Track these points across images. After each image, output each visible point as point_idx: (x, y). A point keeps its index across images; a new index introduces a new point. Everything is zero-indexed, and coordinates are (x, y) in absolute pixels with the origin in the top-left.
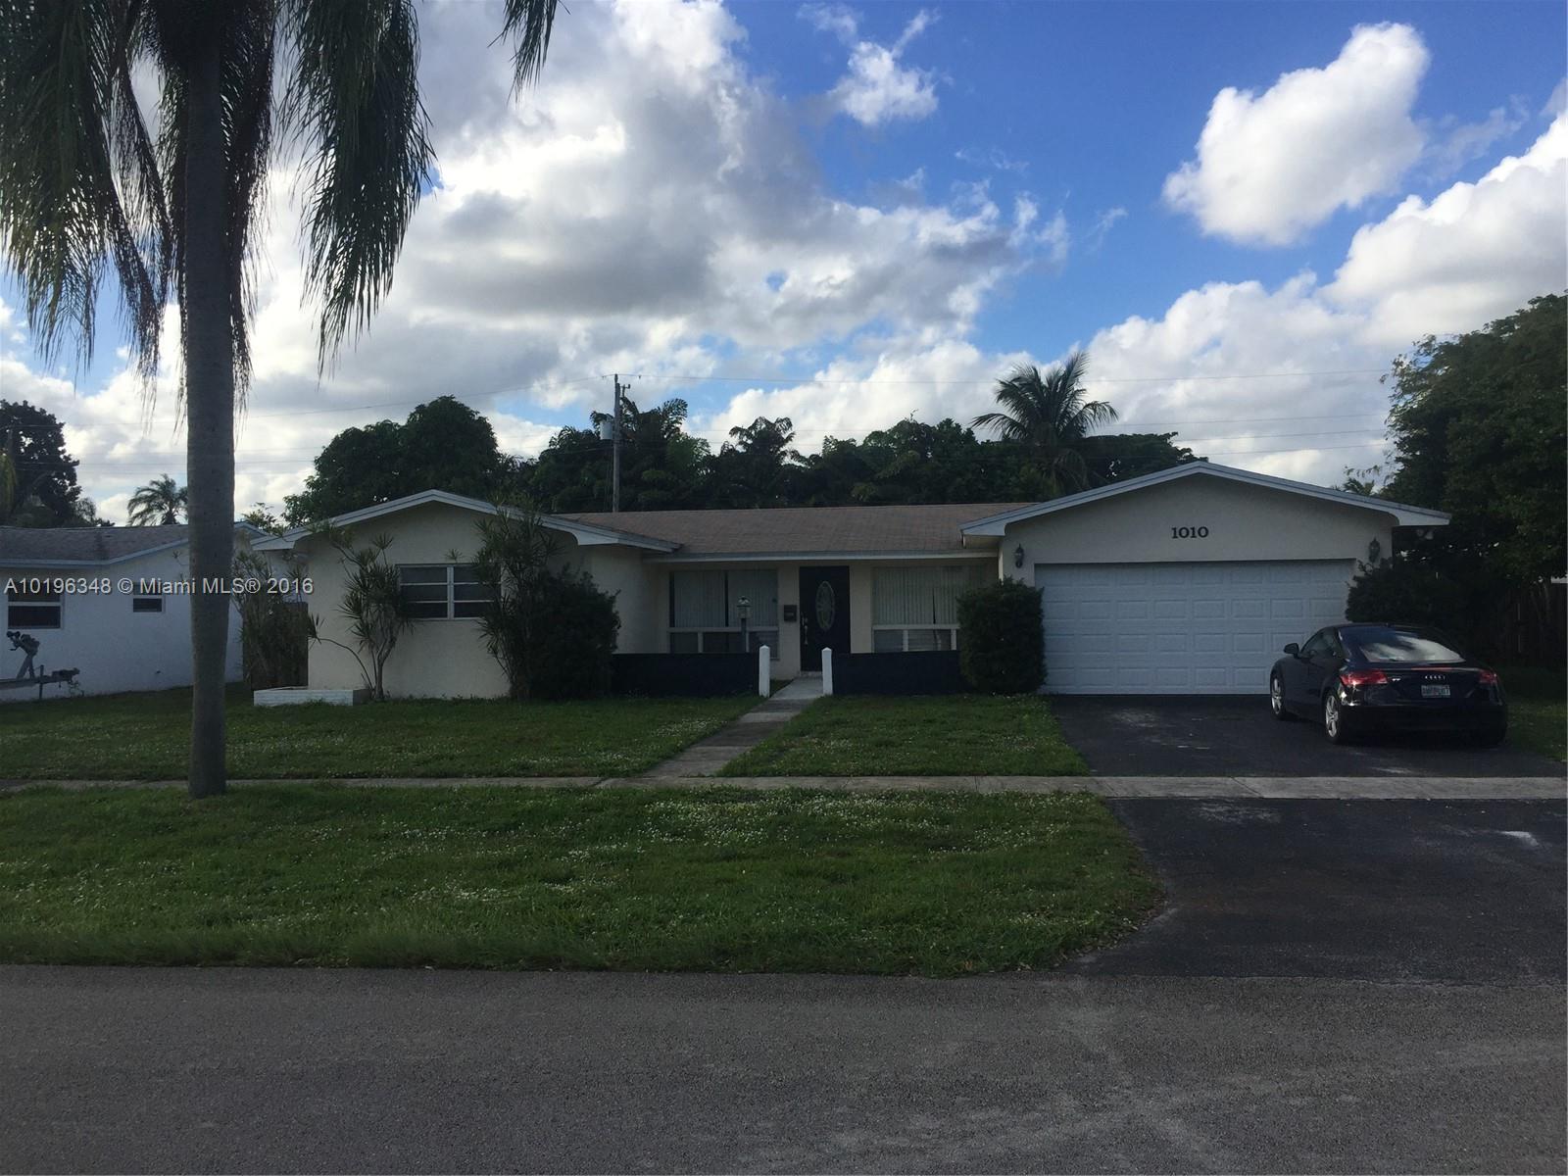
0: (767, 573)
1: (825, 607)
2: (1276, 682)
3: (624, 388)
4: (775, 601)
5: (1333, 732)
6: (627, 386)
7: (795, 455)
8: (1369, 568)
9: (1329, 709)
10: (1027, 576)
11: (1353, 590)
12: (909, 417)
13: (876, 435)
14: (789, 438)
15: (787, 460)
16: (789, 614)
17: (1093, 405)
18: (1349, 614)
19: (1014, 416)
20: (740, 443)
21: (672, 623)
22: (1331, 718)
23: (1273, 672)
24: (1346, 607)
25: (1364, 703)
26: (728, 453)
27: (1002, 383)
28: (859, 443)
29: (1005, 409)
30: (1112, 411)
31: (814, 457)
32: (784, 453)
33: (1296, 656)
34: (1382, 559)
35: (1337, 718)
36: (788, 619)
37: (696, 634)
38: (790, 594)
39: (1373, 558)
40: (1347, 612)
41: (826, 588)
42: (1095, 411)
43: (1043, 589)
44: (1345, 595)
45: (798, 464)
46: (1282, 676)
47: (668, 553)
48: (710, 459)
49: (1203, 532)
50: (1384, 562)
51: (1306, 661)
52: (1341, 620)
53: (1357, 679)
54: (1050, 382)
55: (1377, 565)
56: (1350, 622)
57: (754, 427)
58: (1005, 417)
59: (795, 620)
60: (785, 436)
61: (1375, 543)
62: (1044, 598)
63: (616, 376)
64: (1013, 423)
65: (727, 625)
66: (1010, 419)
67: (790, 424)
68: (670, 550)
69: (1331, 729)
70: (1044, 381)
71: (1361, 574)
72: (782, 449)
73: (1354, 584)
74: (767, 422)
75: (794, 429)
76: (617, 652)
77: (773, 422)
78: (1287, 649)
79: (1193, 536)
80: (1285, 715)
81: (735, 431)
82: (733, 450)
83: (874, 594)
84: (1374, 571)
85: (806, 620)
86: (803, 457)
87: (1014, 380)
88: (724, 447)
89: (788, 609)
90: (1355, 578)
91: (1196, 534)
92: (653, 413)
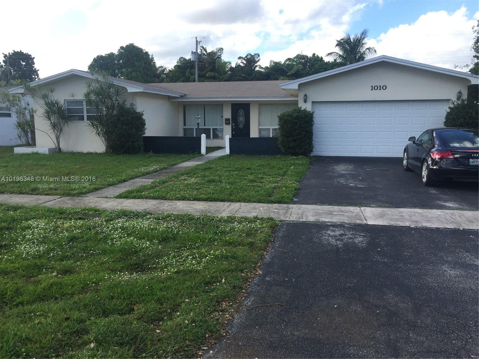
0: (218, 106)
1: (242, 119)
2: (406, 154)
3: (199, 42)
4: (222, 117)
5: (424, 180)
6: (200, 41)
7: (261, 67)
8: (455, 103)
9: (424, 169)
10: (307, 107)
11: (448, 113)
12: (301, 53)
13: (289, 59)
14: (258, 61)
15: (257, 69)
16: (227, 122)
17: (369, 49)
18: (446, 123)
19: (341, 53)
20: (241, 62)
21: (185, 125)
22: (424, 173)
23: (405, 149)
24: (444, 120)
25: (440, 167)
26: (238, 66)
27: (337, 41)
28: (283, 62)
29: (337, 50)
30: (375, 51)
31: (267, 68)
32: (257, 66)
33: (414, 142)
34: (462, 99)
35: (427, 173)
36: (226, 124)
37: (193, 129)
38: (228, 114)
39: (458, 99)
40: (445, 122)
41: (241, 112)
42: (369, 51)
43: (314, 111)
44: (445, 114)
45: (261, 70)
46: (408, 152)
47: (178, 97)
48: (231, 68)
49: (385, 88)
50: (463, 101)
51: (418, 145)
52: (442, 126)
53: (439, 155)
54: (354, 40)
55: (460, 102)
56: (445, 127)
57: (246, 57)
58: (337, 53)
59: (230, 124)
60: (257, 60)
61: (460, 93)
62: (314, 115)
63: (196, 38)
64: (340, 56)
65: (205, 126)
66: (339, 54)
67: (259, 56)
68: (179, 96)
69: (424, 178)
70: (352, 40)
71: (452, 106)
72: (256, 65)
73: (448, 110)
74: (251, 55)
75: (261, 57)
76: (145, 135)
77: (253, 55)
78: (410, 139)
79: (380, 89)
80: (408, 169)
81: (240, 58)
82: (239, 65)
83: (259, 114)
84: (458, 104)
85: (234, 124)
86: (262, 67)
87: (341, 40)
88: (237, 64)
89: (227, 120)
90: (449, 108)
91: (381, 88)
92: (212, 52)
